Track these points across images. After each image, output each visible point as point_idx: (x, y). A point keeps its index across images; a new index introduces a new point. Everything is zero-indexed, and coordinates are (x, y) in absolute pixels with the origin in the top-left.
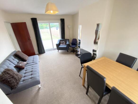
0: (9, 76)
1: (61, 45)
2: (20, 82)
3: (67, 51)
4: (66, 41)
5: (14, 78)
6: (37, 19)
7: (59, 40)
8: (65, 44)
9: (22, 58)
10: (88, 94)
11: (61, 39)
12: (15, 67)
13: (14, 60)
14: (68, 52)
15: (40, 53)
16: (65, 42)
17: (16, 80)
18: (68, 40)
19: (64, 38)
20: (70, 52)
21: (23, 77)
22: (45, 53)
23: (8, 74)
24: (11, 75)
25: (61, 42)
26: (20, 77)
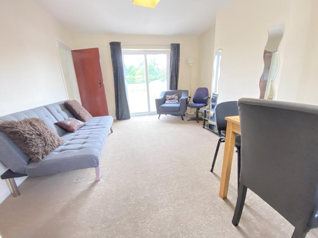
0: (32, 129)
1: (166, 102)
2: (54, 153)
3: (180, 117)
4: (181, 93)
5: (42, 138)
6: (121, 44)
7: (162, 92)
8: (177, 101)
9: (77, 113)
10: (239, 225)
11: (169, 90)
12: (56, 124)
13: (58, 112)
14: (183, 119)
15: (120, 117)
16: (176, 97)
17: (44, 144)
18: (186, 92)
19: (176, 89)
20: (188, 120)
21: (65, 144)
22: (130, 118)
23: (32, 126)
24: (36, 130)
25: (168, 96)
26: (56, 142)
